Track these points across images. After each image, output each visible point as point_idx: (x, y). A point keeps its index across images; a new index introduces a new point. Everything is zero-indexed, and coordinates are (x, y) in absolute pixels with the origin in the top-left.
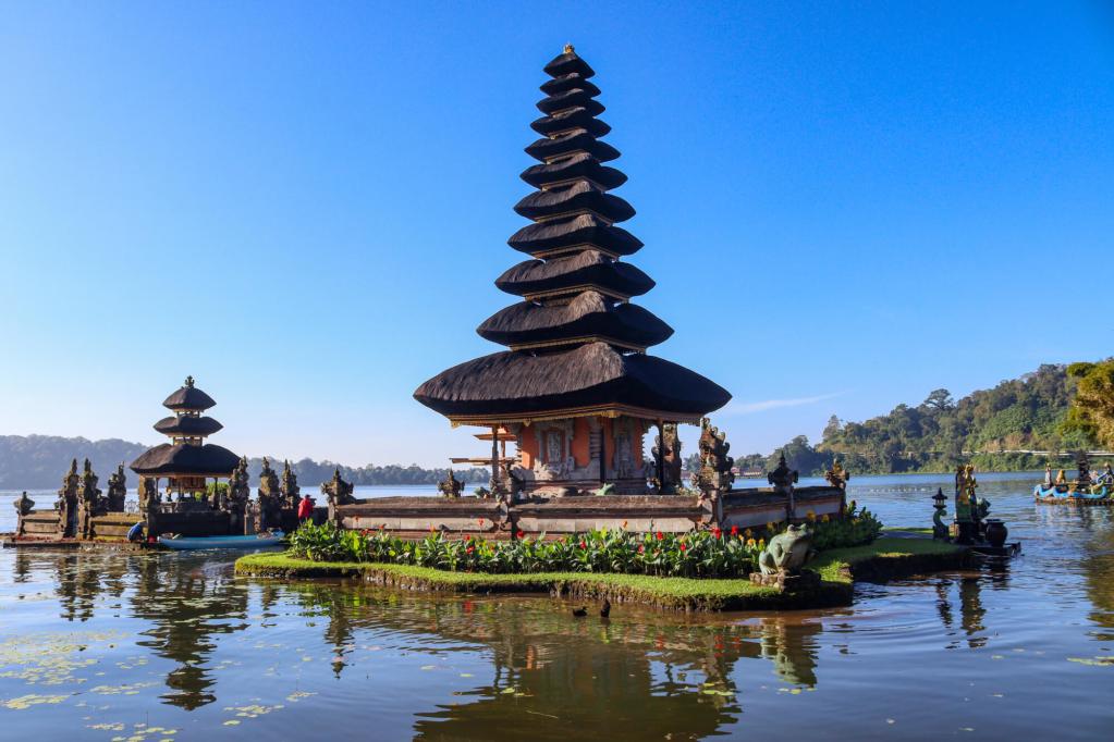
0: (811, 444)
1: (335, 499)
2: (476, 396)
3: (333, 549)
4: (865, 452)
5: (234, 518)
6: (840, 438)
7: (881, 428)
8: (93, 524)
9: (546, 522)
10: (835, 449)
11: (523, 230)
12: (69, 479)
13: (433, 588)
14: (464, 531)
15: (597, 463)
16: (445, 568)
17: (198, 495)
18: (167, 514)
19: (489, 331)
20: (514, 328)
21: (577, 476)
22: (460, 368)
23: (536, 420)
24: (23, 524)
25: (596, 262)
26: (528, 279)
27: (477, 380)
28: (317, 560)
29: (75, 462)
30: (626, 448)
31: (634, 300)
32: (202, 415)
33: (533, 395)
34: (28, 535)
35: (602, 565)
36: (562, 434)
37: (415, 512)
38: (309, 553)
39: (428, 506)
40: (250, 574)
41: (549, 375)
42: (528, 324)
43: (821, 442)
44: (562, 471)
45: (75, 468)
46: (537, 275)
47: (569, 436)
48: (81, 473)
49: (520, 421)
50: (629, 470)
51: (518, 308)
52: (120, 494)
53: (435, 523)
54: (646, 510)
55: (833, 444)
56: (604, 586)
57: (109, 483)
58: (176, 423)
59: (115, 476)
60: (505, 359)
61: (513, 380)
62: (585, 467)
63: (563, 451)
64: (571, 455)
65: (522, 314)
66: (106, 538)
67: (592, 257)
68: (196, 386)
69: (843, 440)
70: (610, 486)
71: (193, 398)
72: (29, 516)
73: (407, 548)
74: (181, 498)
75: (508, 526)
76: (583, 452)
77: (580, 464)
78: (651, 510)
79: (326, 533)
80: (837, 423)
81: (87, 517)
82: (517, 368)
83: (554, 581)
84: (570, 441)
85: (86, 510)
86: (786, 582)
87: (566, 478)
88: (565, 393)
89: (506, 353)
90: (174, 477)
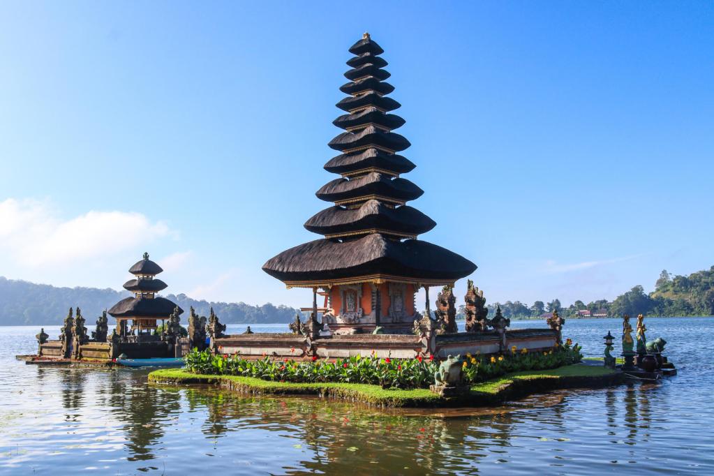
0: (646, 292)
1: (214, 334)
2: (298, 269)
3: (207, 366)
4: (690, 298)
5: (170, 347)
6: (669, 287)
7: (703, 280)
8: (81, 350)
9: (333, 351)
10: (666, 296)
11: (333, 159)
12: (68, 321)
13: (252, 392)
14: (284, 356)
15: (374, 313)
16: (268, 379)
17: (152, 331)
18: (131, 344)
19: (311, 227)
20: (326, 224)
21: (364, 321)
22: (291, 250)
23: (335, 284)
24: (41, 349)
25: (375, 180)
26: (335, 192)
27: (300, 258)
28: (197, 373)
29: (71, 310)
30: (398, 302)
31: (408, 204)
32: (154, 278)
33: (330, 269)
34: (44, 356)
35: (355, 378)
36: (355, 293)
37: (259, 344)
38: (193, 369)
39: (267, 339)
40: (156, 381)
41: (342, 255)
42: (334, 222)
43: (654, 291)
44: (355, 317)
45: (71, 313)
46: (341, 189)
47: (359, 294)
48: (75, 316)
49: (326, 285)
50: (400, 318)
51: (329, 211)
52: (104, 330)
53: (270, 351)
54: (389, 344)
55: (664, 292)
56: (346, 391)
57: (97, 323)
58: (136, 284)
59: (101, 318)
60: (319, 244)
61: (320, 259)
62: (368, 315)
63: (355, 305)
64: (360, 307)
65: (331, 215)
66: (88, 359)
67: (374, 177)
68: (150, 259)
69: (671, 289)
70: (380, 328)
71: (148, 267)
72: (45, 344)
73: (248, 366)
74: (140, 333)
75: (311, 353)
76: (368, 306)
77: (366, 313)
78: (391, 344)
79: (204, 357)
80: (667, 276)
81: (78, 345)
82: (325, 250)
83: (321, 388)
84: (360, 299)
85: (77, 340)
86: (445, 391)
87: (357, 321)
88: (349, 268)
89: (322, 240)
90: (135, 319)
